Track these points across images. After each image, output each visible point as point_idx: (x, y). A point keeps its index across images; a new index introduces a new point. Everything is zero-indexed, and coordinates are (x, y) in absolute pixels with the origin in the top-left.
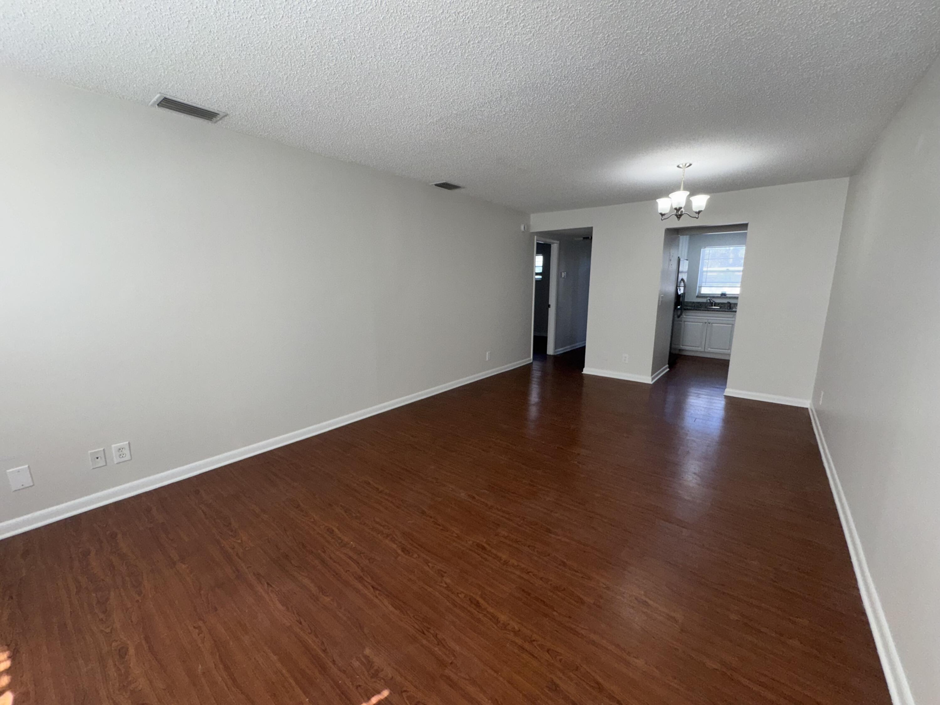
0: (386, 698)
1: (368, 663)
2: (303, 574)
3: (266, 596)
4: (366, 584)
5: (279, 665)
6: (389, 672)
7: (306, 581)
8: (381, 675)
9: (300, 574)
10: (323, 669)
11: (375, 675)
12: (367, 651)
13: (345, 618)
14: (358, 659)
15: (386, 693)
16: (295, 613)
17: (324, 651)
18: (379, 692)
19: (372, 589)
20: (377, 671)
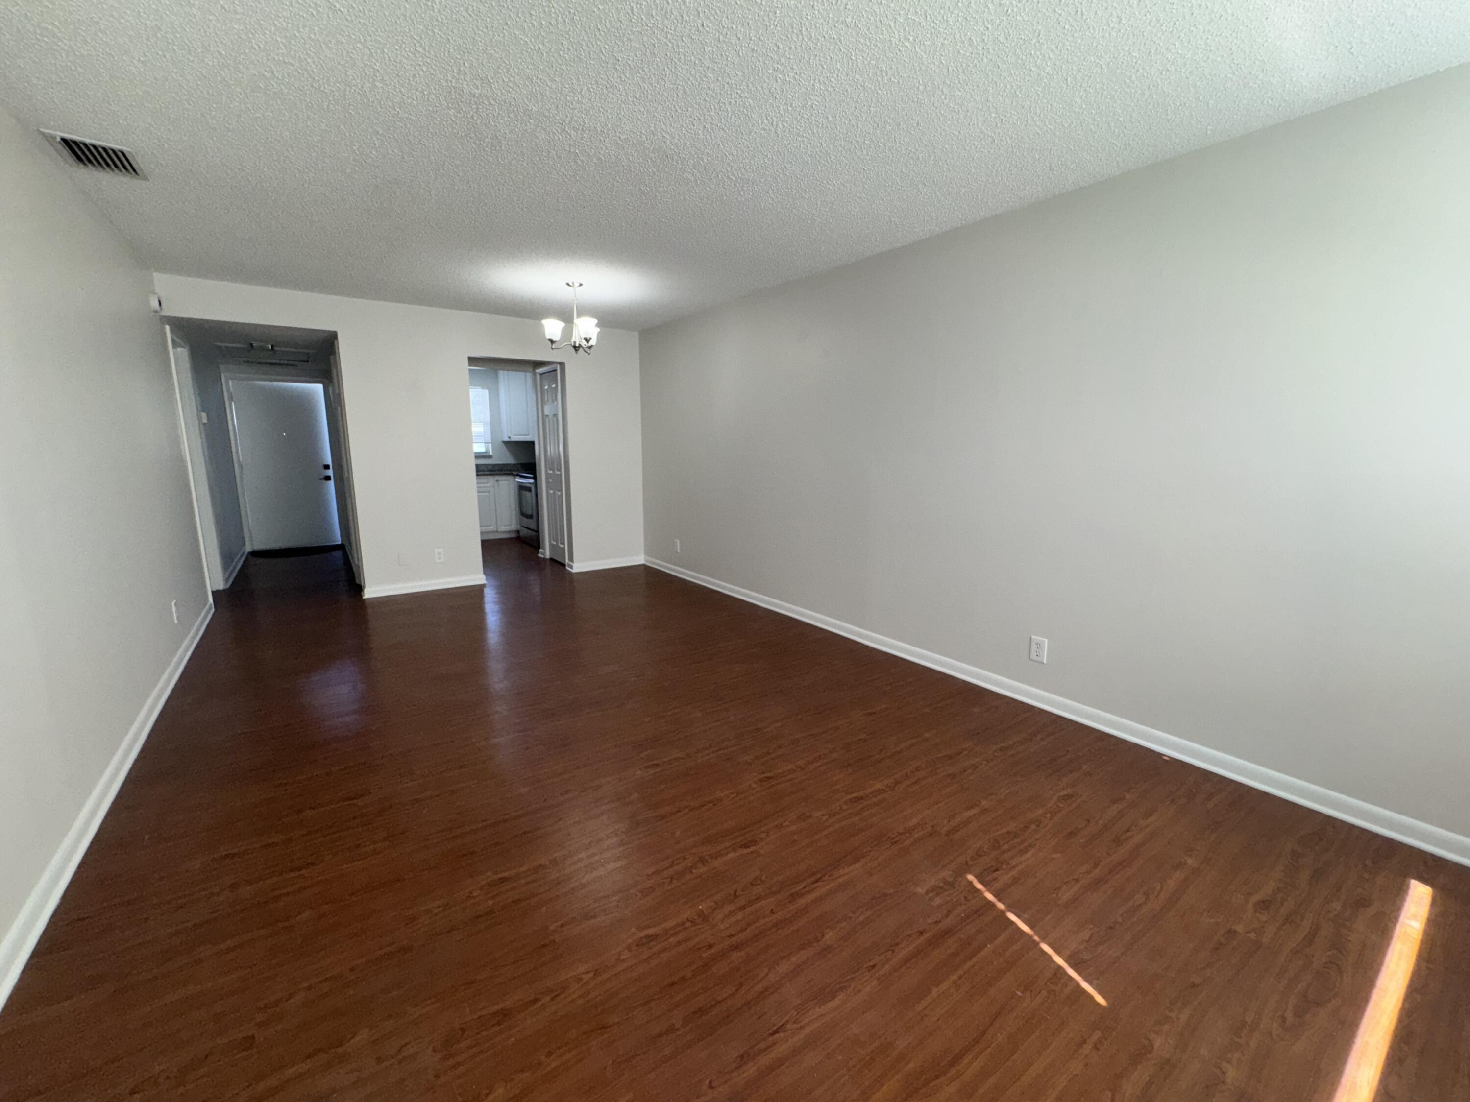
0: (976, 877)
1: (937, 890)
2: (763, 974)
3: (808, 1030)
4: (807, 889)
5: (944, 986)
6: (946, 874)
7: (784, 968)
8: (950, 879)
9: (763, 979)
10: (947, 933)
11: (952, 885)
12: (920, 890)
13: (869, 913)
14: (932, 899)
15: (970, 877)
16: (853, 976)
17: (921, 933)
18: (971, 883)
19: (821, 883)
20: (945, 882)
